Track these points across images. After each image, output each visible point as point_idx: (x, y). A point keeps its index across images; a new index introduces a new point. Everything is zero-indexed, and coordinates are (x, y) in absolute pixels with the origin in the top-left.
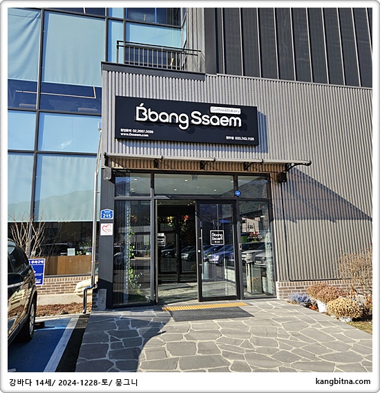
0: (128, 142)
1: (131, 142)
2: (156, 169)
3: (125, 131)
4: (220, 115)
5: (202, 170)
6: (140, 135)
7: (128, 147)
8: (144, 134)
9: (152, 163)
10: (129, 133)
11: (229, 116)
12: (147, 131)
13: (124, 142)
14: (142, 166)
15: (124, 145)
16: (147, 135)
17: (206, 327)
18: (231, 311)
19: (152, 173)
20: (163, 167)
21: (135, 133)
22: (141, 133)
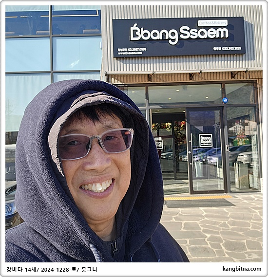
0: (125, 60)
1: (128, 60)
2: (149, 82)
3: (122, 51)
4: (207, 28)
5: (191, 81)
6: (135, 53)
7: (125, 65)
8: (138, 51)
9: (146, 77)
10: (125, 52)
11: (216, 28)
12: (141, 49)
13: (122, 60)
14: (137, 81)
15: (122, 63)
16: (141, 53)
17: (193, 212)
18: (217, 202)
19: (147, 86)
20: (155, 80)
21: (130, 52)
22: (136, 51)
